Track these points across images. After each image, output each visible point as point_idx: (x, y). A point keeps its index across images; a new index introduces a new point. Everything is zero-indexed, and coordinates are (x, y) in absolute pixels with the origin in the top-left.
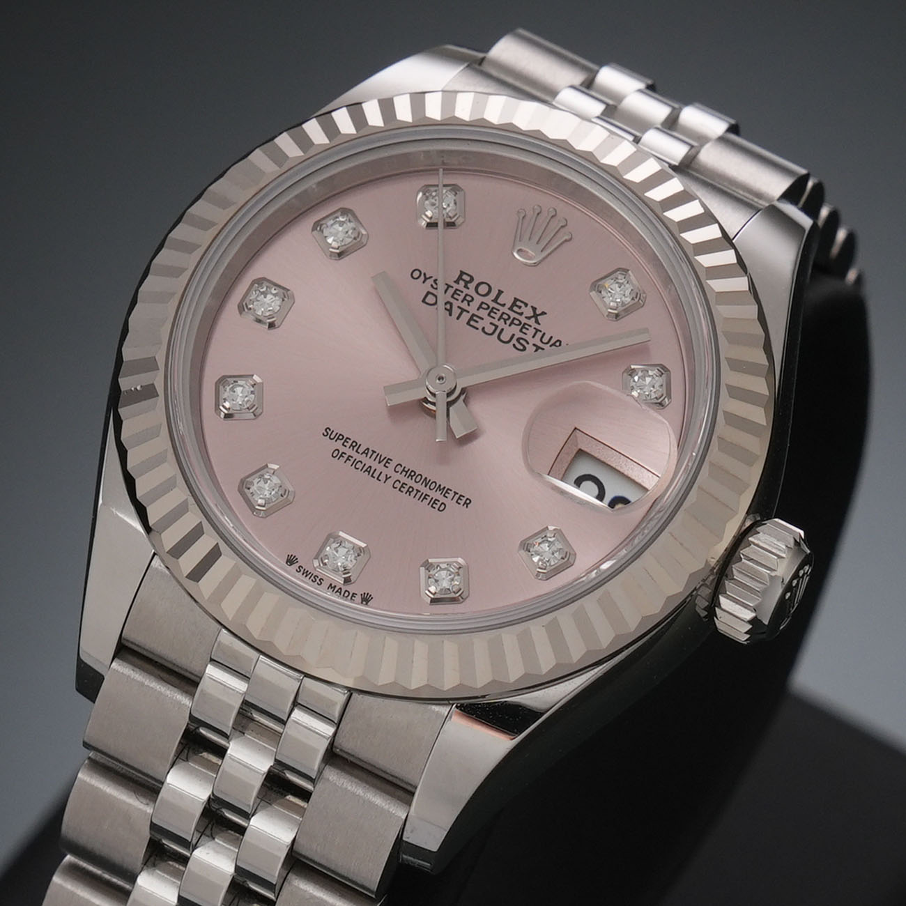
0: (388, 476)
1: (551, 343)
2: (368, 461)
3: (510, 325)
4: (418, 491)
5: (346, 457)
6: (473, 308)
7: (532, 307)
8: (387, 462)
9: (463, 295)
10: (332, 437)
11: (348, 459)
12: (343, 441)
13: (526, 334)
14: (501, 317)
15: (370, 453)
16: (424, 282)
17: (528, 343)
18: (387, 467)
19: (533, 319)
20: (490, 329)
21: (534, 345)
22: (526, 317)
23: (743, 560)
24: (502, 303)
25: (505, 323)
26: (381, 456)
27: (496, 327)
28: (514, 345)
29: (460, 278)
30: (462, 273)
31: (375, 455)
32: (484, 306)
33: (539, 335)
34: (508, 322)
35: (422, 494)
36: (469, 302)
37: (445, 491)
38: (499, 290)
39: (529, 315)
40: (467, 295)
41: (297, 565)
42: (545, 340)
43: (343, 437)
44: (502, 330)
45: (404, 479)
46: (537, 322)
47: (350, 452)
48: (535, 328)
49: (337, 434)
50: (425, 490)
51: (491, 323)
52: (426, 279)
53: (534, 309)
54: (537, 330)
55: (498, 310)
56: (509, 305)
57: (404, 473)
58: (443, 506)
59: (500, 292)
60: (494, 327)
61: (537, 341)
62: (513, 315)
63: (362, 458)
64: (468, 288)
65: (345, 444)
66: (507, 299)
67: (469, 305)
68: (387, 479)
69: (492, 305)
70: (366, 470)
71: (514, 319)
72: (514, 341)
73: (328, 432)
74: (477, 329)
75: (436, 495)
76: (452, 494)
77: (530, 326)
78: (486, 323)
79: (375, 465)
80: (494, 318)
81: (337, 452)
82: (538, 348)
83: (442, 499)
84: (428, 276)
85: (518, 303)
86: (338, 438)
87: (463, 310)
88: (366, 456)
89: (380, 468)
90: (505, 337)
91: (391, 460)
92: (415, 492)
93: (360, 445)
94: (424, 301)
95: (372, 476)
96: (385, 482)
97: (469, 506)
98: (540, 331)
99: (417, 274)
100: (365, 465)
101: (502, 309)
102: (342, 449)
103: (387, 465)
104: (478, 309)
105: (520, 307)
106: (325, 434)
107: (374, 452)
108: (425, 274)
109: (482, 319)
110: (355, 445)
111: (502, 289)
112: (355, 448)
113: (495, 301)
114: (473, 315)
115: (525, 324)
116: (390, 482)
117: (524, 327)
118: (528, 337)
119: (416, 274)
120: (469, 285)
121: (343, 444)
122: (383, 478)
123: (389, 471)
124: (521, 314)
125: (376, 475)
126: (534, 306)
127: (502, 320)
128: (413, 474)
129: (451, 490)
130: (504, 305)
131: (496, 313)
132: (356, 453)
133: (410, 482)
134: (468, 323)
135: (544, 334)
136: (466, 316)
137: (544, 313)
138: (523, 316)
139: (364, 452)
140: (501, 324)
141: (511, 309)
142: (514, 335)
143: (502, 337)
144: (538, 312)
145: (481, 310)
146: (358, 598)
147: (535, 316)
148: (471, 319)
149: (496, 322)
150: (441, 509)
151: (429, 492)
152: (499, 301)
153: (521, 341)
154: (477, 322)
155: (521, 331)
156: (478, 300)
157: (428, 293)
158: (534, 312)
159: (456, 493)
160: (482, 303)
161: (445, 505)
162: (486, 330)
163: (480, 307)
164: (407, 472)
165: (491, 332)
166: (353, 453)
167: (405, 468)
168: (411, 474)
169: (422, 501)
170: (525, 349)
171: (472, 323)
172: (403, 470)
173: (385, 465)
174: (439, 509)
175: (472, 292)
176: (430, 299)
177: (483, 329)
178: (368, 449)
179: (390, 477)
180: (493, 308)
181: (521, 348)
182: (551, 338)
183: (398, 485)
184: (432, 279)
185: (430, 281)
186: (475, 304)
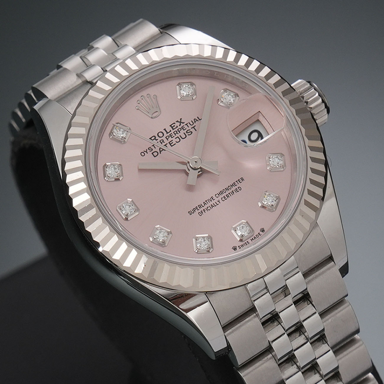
0: (218, 201)
1: (194, 122)
2: (209, 204)
3: (180, 132)
4: (229, 193)
5: (203, 211)
6: (166, 142)
7: (176, 122)
8: (212, 199)
9: (159, 143)
10: (193, 212)
11: (204, 211)
12: (196, 209)
13: (186, 129)
14: (175, 134)
15: (206, 202)
16: (147, 153)
17: (190, 130)
18: (214, 199)
19: (181, 124)
20: (178, 140)
21: (192, 128)
22: (180, 126)
23: (309, 101)
24: (169, 131)
25: (178, 134)
26: (209, 199)
27: (178, 137)
28: (188, 135)
29: (152, 140)
30: (150, 138)
31: (207, 201)
32: (167, 137)
33: (188, 124)
34: (178, 132)
35: (231, 193)
36: (163, 142)
37: (234, 185)
38: (164, 130)
39: (179, 124)
40: (160, 141)
42: (192, 124)
43: (195, 208)
44: (180, 136)
45: (222, 196)
46: (183, 123)
48: (185, 125)
49: (192, 210)
50: (230, 191)
51: (176, 138)
52: (146, 152)
53: (177, 121)
54: (186, 124)
55: (171, 134)
56: (172, 129)
57: (220, 195)
58: (239, 188)
60: (178, 138)
61: (190, 127)
62: (176, 130)
64: (157, 140)
65: (198, 209)
66: (169, 129)
67: (164, 142)
68: (219, 202)
69: (168, 134)
70: (212, 207)
71: (178, 130)
72: (187, 134)
73: (190, 213)
74: (175, 144)
75: (234, 188)
77: (183, 126)
78: (174, 140)
79: (212, 203)
80: (174, 136)
81: (200, 213)
82: (194, 127)
83: (237, 187)
84: (146, 151)
85: (172, 126)
86: (195, 211)
87: (165, 145)
88: (206, 204)
89: (213, 202)
90: (184, 136)
91: (212, 197)
92: (229, 195)
93: (201, 204)
94: (155, 157)
95: (215, 206)
96: (220, 203)
97: (244, 179)
98: (187, 123)
99: (143, 154)
100: (210, 206)
101: (172, 131)
102: (200, 211)
103: (213, 199)
104: (168, 140)
105: (174, 126)
106: (190, 214)
107: (206, 201)
108: (144, 151)
109: (172, 141)
110: (200, 206)
111: (164, 129)
112: (201, 206)
113: (167, 133)
114: (169, 143)
115: (182, 127)
116: (221, 201)
117: (183, 128)
118: (188, 129)
120: (156, 139)
121: (198, 210)
122: (218, 203)
123: (216, 199)
124: (177, 127)
125: (216, 205)
126: (176, 121)
127: (176, 134)
128: (221, 192)
129: (235, 182)
130: (170, 131)
131: (172, 135)
132: (204, 207)
133: (225, 194)
134: (172, 146)
135: (189, 123)
136: (168, 145)
137: (181, 119)
138: (178, 126)
139: (205, 205)
140: (177, 135)
141: (173, 129)
142: (184, 133)
143: (183, 137)
144: (179, 121)
145: (168, 139)
146: (261, 233)
147: (180, 122)
148: (170, 144)
149: (176, 137)
150: (240, 189)
151: (232, 190)
152: (168, 132)
153: (188, 132)
154: (172, 143)
155: (184, 130)
156: (164, 138)
157: (152, 153)
158: (179, 122)
159: (237, 181)
160: (166, 137)
161: (239, 187)
162: (177, 141)
163: (167, 139)
164: (220, 194)
165: (179, 140)
167: (218, 194)
168: (221, 193)
169: (234, 194)
170: (192, 132)
171: (172, 145)
172: (219, 195)
173: (213, 200)
174: (240, 190)
175: (160, 139)
176: (155, 154)
177: (176, 142)
178: (204, 202)
179: (219, 200)
180: (170, 135)
181: (190, 133)
182: (192, 121)
183: (223, 199)
184: (148, 149)
185: (148, 151)
186: (165, 140)
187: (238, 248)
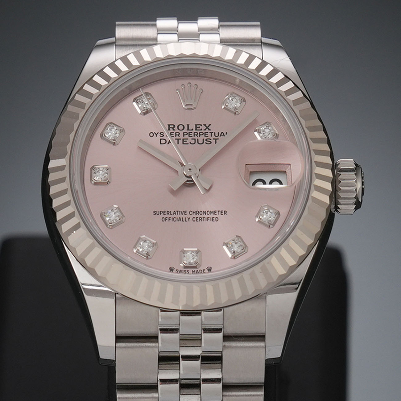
0: (189, 218)
1: (220, 135)
2: (178, 216)
3: (200, 136)
5: (168, 219)
6: (181, 136)
7: (204, 125)
8: (185, 213)
9: (174, 134)
10: (158, 214)
11: (169, 219)
12: (163, 213)
13: (208, 136)
15: (176, 212)
17: (211, 140)
18: (186, 215)
19: (207, 129)
20: (193, 141)
21: (213, 139)
22: (204, 130)
23: (342, 181)
26: (181, 212)
27: (195, 139)
28: (206, 143)
29: (169, 128)
30: (169, 125)
31: (179, 212)
35: (206, 218)
36: (178, 135)
37: (214, 213)
38: (187, 125)
39: (205, 129)
40: (176, 133)
42: (217, 135)
43: (162, 211)
44: (198, 139)
45: (196, 216)
46: (209, 130)
47: (168, 216)
48: (210, 133)
49: (159, 212)
50: (206, 216)
51: (192, 139)
52: (156, 135)
53: (205, 125)
54: (211, 133)
56: (194, 129)
57: (194, 214)
58: (217, 219)
59: (188, 125)
60: (194, 140)
61: (213, 137)
62: (198, 132)
63: (174, 216)
64: (175, 130)
65: (165, 214)
66: (192, 127)
68: (189, 219)
69: (188, 132)
70: (179, 220)
71: (200, 133)
72: (205, 141)
73: (155, 213)
74: (188, 144)
75: (212, 216)
76: (217, 212)
77: (208, 132)
78: (190, 140)
79: (181, 216)
81: (163, 219)
82: (216, 139)
83: (215, 216)
84: (156, 133)
85: (198, 126)
86: (161, 213)
87: (178, 140)
88: (176, 214)
89: (184, 216)
90: (201, 142)
91: (186, 211)
92: (203, 219)
93: (171, 212)
94: (161, 143)
95: (183, 221)
96: (189, 221)
97: (227, 213)
98: (213, 133)
99: (152, 134)
100: (177, 218)
101: (193, 132)
102: (165, 217)
103: (186, 214)
104: (184, 136)
105: (199, 127)
106: (155, 214)
107: (177, 211)
108: (155, 133)
109: (187, 139)
110: (168, 213)
111: (188, 124)
112: (170, 214)
113: (188, 129)
115: (205, 133)
118: (210, 137)
119: (152, 135)
121: (164, 214)
122: (187, 219)
123: (188, 215)
124: (201, 130)
127: (195, 136)
128: (198, 212)
129: (216, 211)
130: (192, 130)
131: (191, 134)
133: (199, 216)
134: (183, 143)
135: (215, 133)
136: (181, 141)
137: (210, 125)
138: (203, 130)
139: (174, 213)
140: (196, 137)
141: (196, 130)
142: (203, 139)
143: (199, 142)
146: (206, 271)
147: (207, 128)
148: (183, 141)
149: (193, 137)
150: (217, 220)
151: (208, 216)
152: (190, 129)
153: (208, 140)
154: (186, 141)
155: (205, 136)
156: (181, 133)
157: (161, 139)
158: (206, 126)
159: (219, 211)
161: (217, 218)
162: (191, 142)
164: (195, 213)
166: (170, 216)
167: (193, 211)
169: (208, 221)
170: (211, 142)
172: (193, 213)
173: (185, 214)
175: (177, 130)
176: (163, 141)
177: (190, 142)
178: (175, 211)
179: (190, 218)
181: (209, 143)
182: (218, 133)
183: (194, 219)
184: (159, 133)
185: (159, 135)
187: (175, 271)
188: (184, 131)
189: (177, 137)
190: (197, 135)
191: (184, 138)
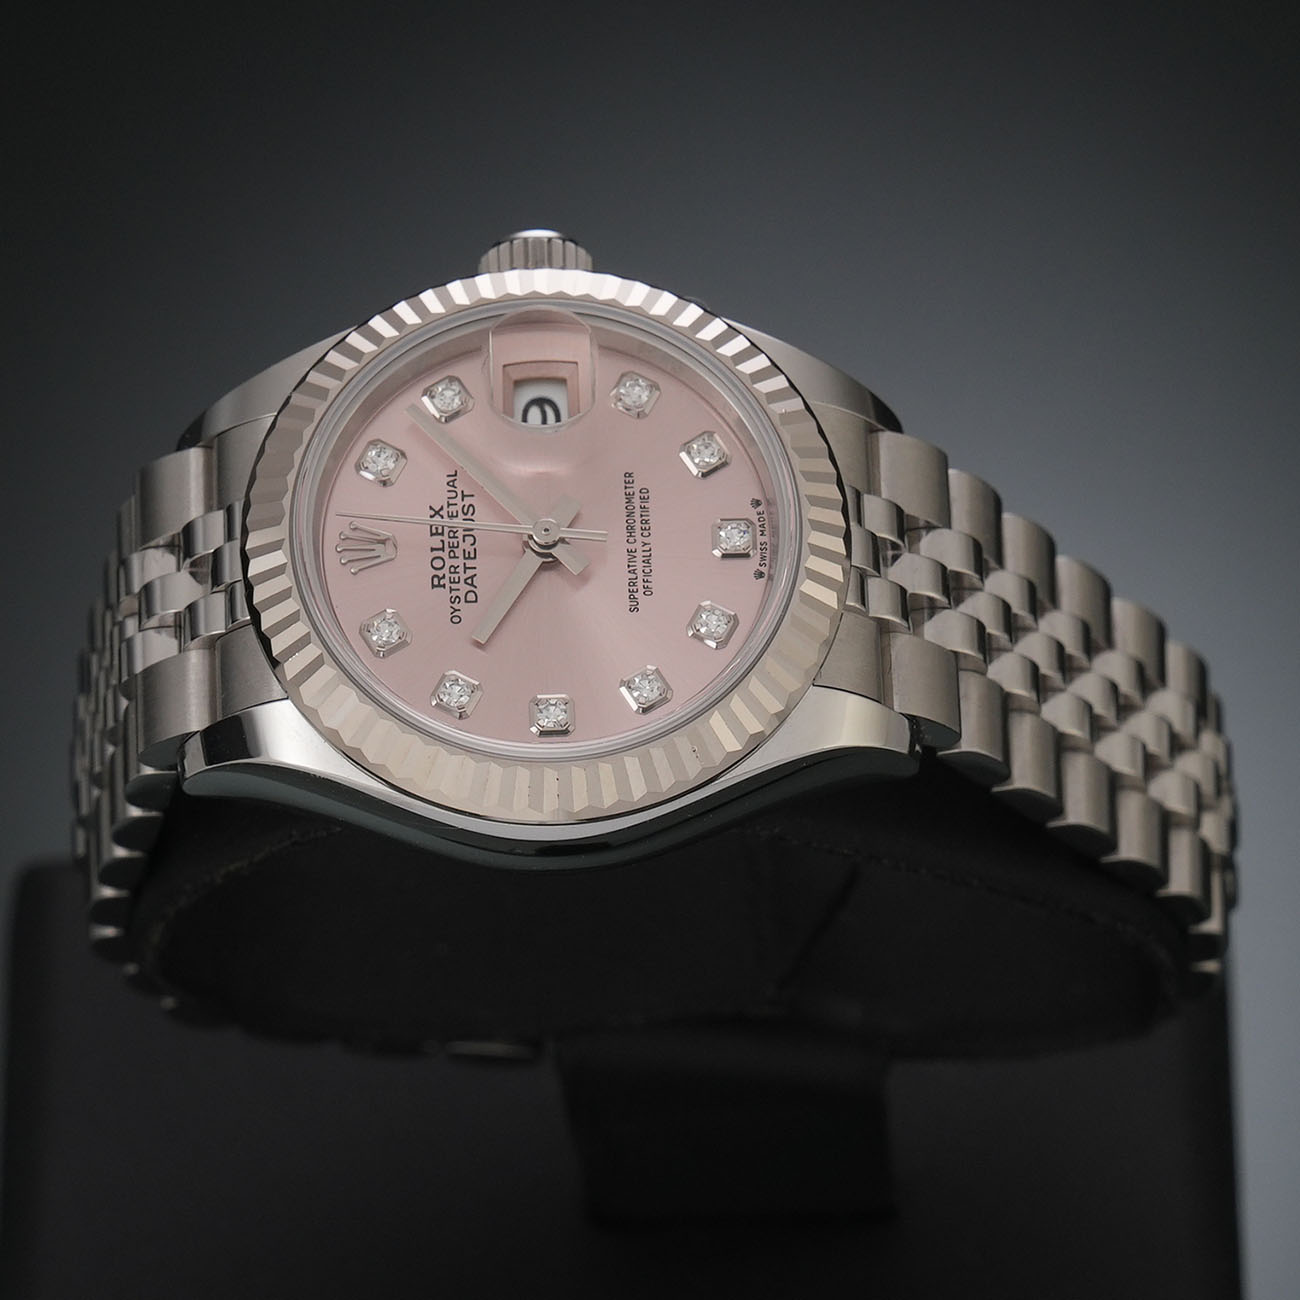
0: (643, 544)
1: (453, 489)
2: (639, 566)
3: (457, 527)
4: (642, 516)
5: (646, 584)
6: (459, 562)
7: (431, 519)
8: (631, 552)
9: (453, 576)
10: (636, 603)
11: (647, 581)
12: (634, 594)
13: (457, 512)
14: (454, 537)
15: (631, 568)
16: (459, 610)
17: (464, 506)
18: (636, 550)
19: (441, 513)
20: (470, 540)
21: (463, 500)
24: (441, 543)
25: (457, 531)
26: (629, 559)
27: (464, 536)
28: (472, 514)
29: (439, 586)
30: (433, 586)
31: (631, 564)
32: (452, 554)
33: (451, 501)
34: (455, 529)
35: (642, 511)
36: (456, 568)
37: (629, 497)
38: (432, 551)
39: (440, 518)
40: (451, 573)
41: (760, 568)
42: (454, 494)
43: (630, 596)
44: (464, 530)
45: (638, 532)
46: (442, 508)
47: (640, 584)
48: (448, 507)
49: (631, 602)
50: (638, 512)
51: (464, 541)
53: (432, 517)
54: (449, 505)
55: (449, 543)
56: (440, 537)
57: (633, 534)
58: (643, 491)
59: (432, 549)
60: (466, 538)
61: (458, 500)
62: (447, 529)
63: (639, 572)
64: (444, 575)
65: (635, 590)
66: (436, 542)
67: (458, 567)
68: (646, 544)
69: (447, 550)
70: (648, 563)
71: (449, 527)
72: (469, 516)
73: (634, 609)
74: (475, 550)
75: (636, 501)
76: (628, 490)
77: (448, 512)
78: (467, 545)
79: (639, 559)
80: (458, 542)
81: (646, 593)
82: (463, 496)
83: (637, 494)
84: (453, 610)
85: (434, 531)
87: (466, 568)
88: (636, 569)
89: (639, 555)
90: (469, 525)
91: (628, 550)
92: (643, 518)
93: (630, 579)
94: (476, 601)
95: (650, 556)
96: (649, 544)
97: (630, 472)
98: (448, 502)
99: (455, 618)
100: (644, 567)
101: (447, 540)
102: (641, 590)
103: (634, 550)
104: (458, 557)
105: (437, 528)
106: (636, 610)
107: (629, 566)
108: (452, 613)
109: (464, 551)
110: (632, 583)
111: (429, 549)
112: (635, 581)
113: (443, 549)
114: (465, 558)
115: (449, 516)
116: (646, 540)
117: (451, 516)
118: (459, 508)
119: (456, 620)
120: (441, 576)
121: (637, 592)
122: (647, 548)
123: (638, 546)
124: (442, 524)
125: (647, 554)
126: (429, 518)
127: (456, 535)
128: (629, 528)
129: (626, 493)
130: (443, 541)
131: (453, 543)
132: (639, 578)
133: (638, 525)
134: (475, 557)
135: (449, 498)
136: (469, 563)
137: (431, 508)
138: (442, 521)
139: (634, 573)
140: (460, 533)
141: (442, 534)
142: (464, 520)
143: (471, 527)
144: (433, 513)
145: (457, 555)
146: (760, 510)
147: (437, 513)
148: (469, 558)
149: (461, 538)
150: (646, 491)
151: (638, 507)
152: (441, 546)
153: (465, 511)
154: (469, 553)
155: (457, 516)
156: (449, 562)
157: (466, 601)
158: (435, 515)
159: (626, 488)
160: (450, 557)
161: (641, 490)
162: (472, 542)
163: (455, 557)
164: (631, 533)
165: (472, 538)
166: (640, 580)
167: (628, 537)
168: (630, 530)
169: (648, 508)
170: (471, 505)
171: (472, 555)
172: (631, 536)
173: (636, 552)
174: (648, 492)
175: (445, 571)
177: (472, 545)
178: (629, 572)
179: (643, 542)
180: (450, 547)
181: (471, 508)
182: (449, 491)
183: (646, 533)
184: (453, 605)
185: (455, 606)
186: (455, 562)
187: (762, 569)
188: (446, 558)
189: (461, 569)
190: (455, 533)
191: (462, 557)
